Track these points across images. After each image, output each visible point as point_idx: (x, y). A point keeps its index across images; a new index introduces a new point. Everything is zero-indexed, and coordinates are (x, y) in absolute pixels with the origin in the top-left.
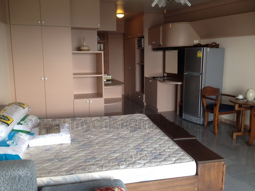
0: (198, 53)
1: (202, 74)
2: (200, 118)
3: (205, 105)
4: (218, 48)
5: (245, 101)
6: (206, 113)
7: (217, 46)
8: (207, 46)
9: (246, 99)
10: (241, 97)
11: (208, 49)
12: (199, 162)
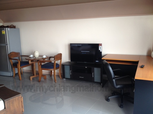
0: (2, 31)
1: (7, 44)
2: (10, 72)
3: (12, 64)
4: (15, 28)
5: (34, 58)
6: (13, 68)
7: (14, 27)
8: (8, 27)
9: (34, 57)
10: (32, 56)
11: (9, 29)
12: (5, 100)
